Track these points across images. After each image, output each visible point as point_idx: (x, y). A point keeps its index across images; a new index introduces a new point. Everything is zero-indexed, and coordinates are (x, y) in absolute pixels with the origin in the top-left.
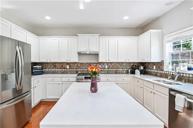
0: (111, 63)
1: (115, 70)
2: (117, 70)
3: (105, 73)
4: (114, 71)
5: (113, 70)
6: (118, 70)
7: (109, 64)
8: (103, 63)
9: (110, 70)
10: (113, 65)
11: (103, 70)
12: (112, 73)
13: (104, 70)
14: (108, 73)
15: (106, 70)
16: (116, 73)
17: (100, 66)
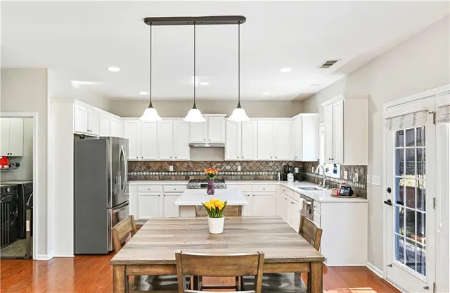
0: (247, 162)
1: (254, 173)
2: (257, 173)
3: (237, 180)
4: (253, 175)
5: (251, 173)
6: (261, 173)
7: (245, 164)
8: (234, 162)
9: (245, 173)
10: (251, 164)
11: (232, 173)
12: (250, 180)
13: (236, 173)
14: (242, 179)
15: (239, 173)
16: (256, 178)
17: (228, 167)
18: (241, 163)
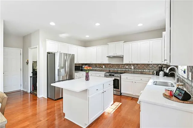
0: (137, 64)
1: (141, 70)
2: (142, 70)
3: (131, 73)
4: (140, 72)
5: (139, 70)
6: (144, 70)
7: (136, 66)
8: (130, 64)
9: (136, 70)
10: (139, 66)
11: (129, 70)
12: (138, 74)
13: (131, 70)
14: (134, 73)
15: (132, 70)
16: (142, 73)
17: (127, 67)
18: (134, 65)
